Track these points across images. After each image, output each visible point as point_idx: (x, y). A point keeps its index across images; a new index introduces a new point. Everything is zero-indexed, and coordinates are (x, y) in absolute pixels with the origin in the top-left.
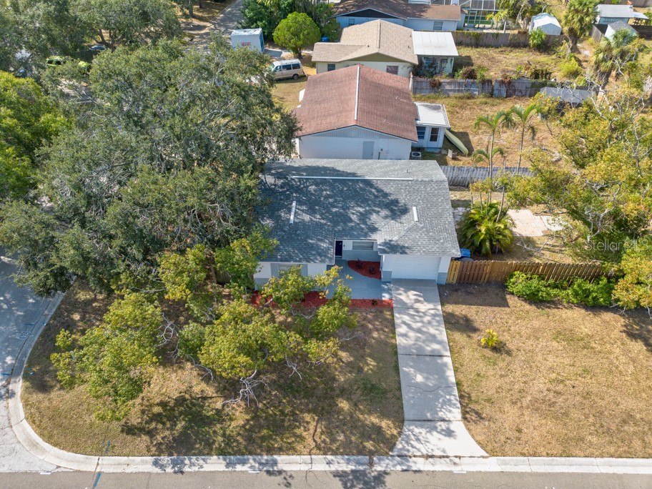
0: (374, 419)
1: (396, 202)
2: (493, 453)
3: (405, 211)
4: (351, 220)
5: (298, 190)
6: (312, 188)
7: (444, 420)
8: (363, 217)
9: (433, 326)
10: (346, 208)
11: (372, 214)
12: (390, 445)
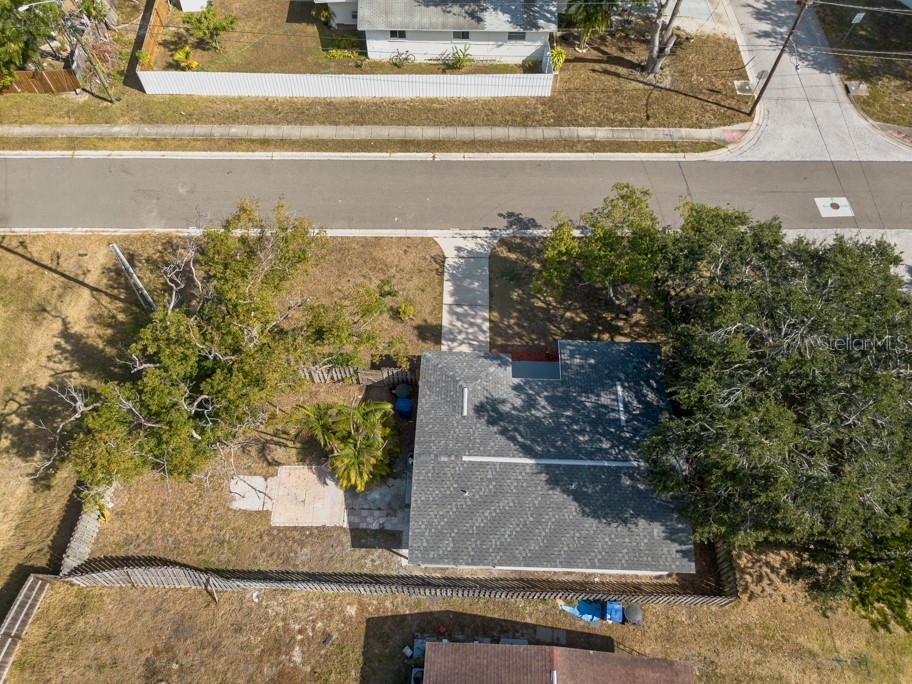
0: (513, 256)
1: (491, 422)
2: (430, 239)
3: (479, 409)
4: (547, 398)
6: (606, 445)
7: (463, 258)
8: (530, 403)
9: (458, 328)
10: (555, 416)
11: (522, 407)
12: (503, 242)
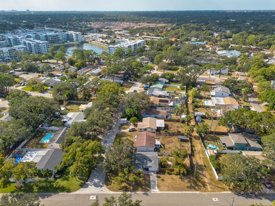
0: (147, 188)
2: (160, 191)
3: (152, 161)
5: (137, 158)
7: (155, 188)
8: (146, 162)
9: (155, 177)
10: (144, 161)
12: (149, 190)
